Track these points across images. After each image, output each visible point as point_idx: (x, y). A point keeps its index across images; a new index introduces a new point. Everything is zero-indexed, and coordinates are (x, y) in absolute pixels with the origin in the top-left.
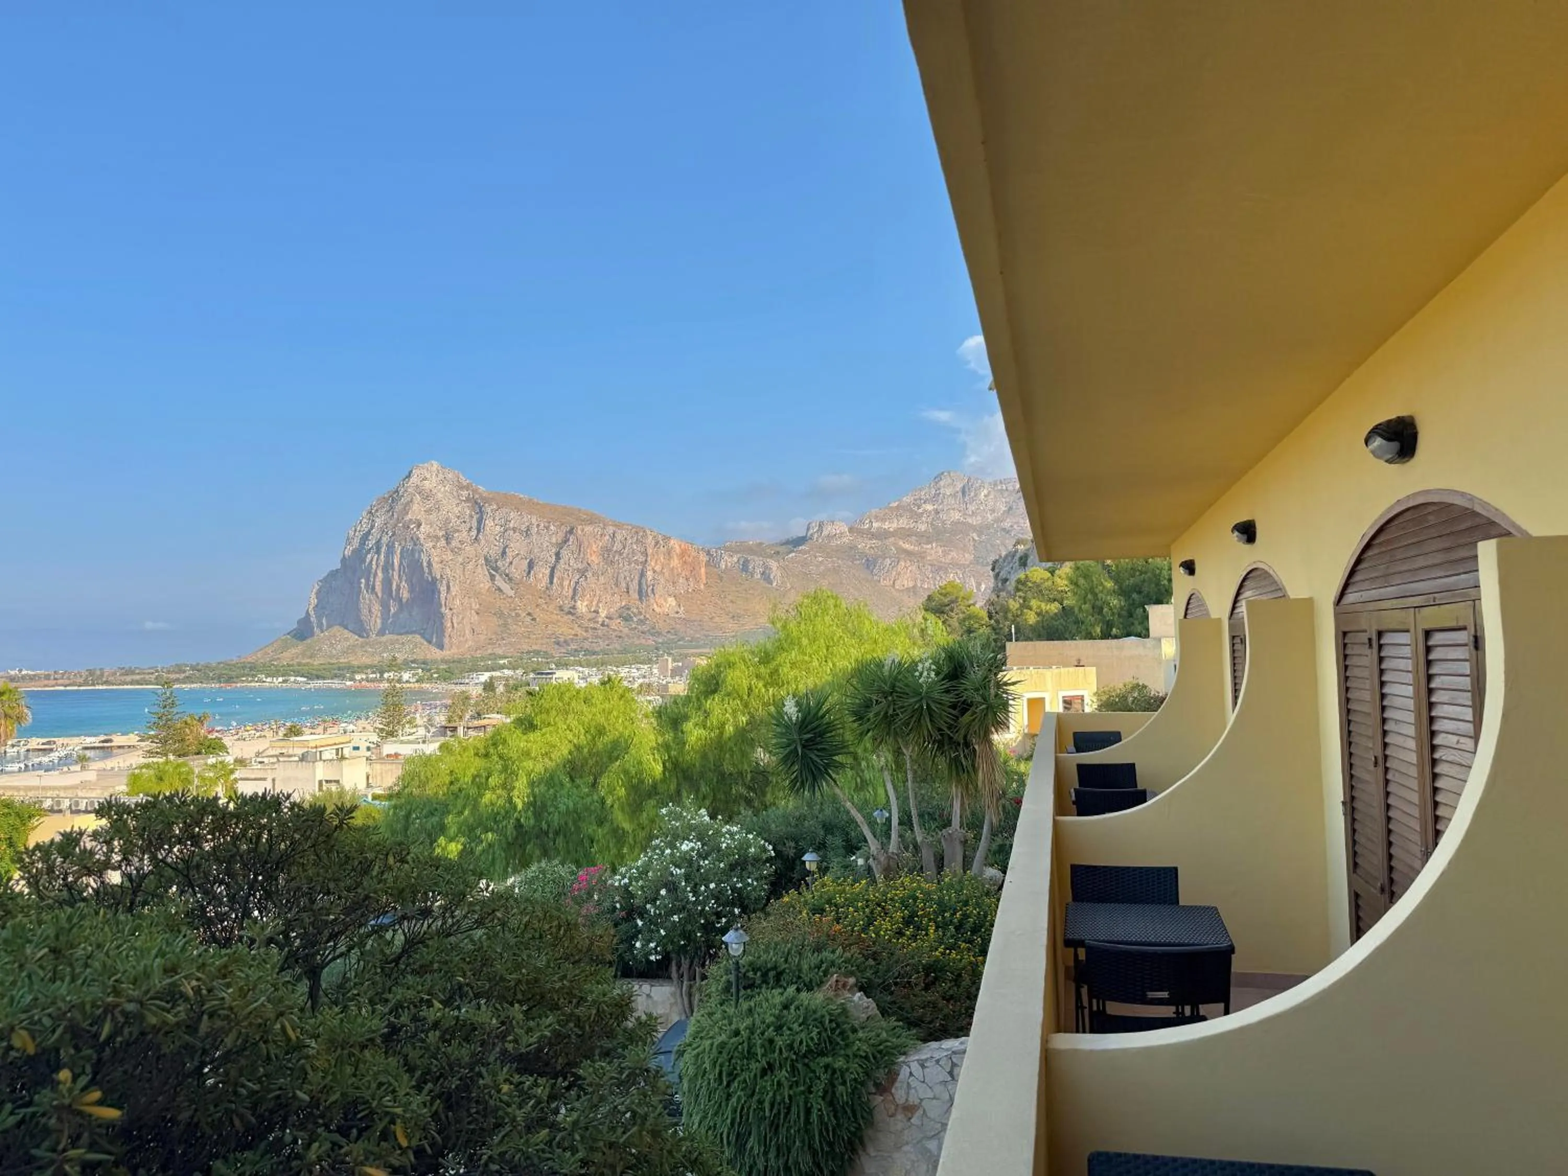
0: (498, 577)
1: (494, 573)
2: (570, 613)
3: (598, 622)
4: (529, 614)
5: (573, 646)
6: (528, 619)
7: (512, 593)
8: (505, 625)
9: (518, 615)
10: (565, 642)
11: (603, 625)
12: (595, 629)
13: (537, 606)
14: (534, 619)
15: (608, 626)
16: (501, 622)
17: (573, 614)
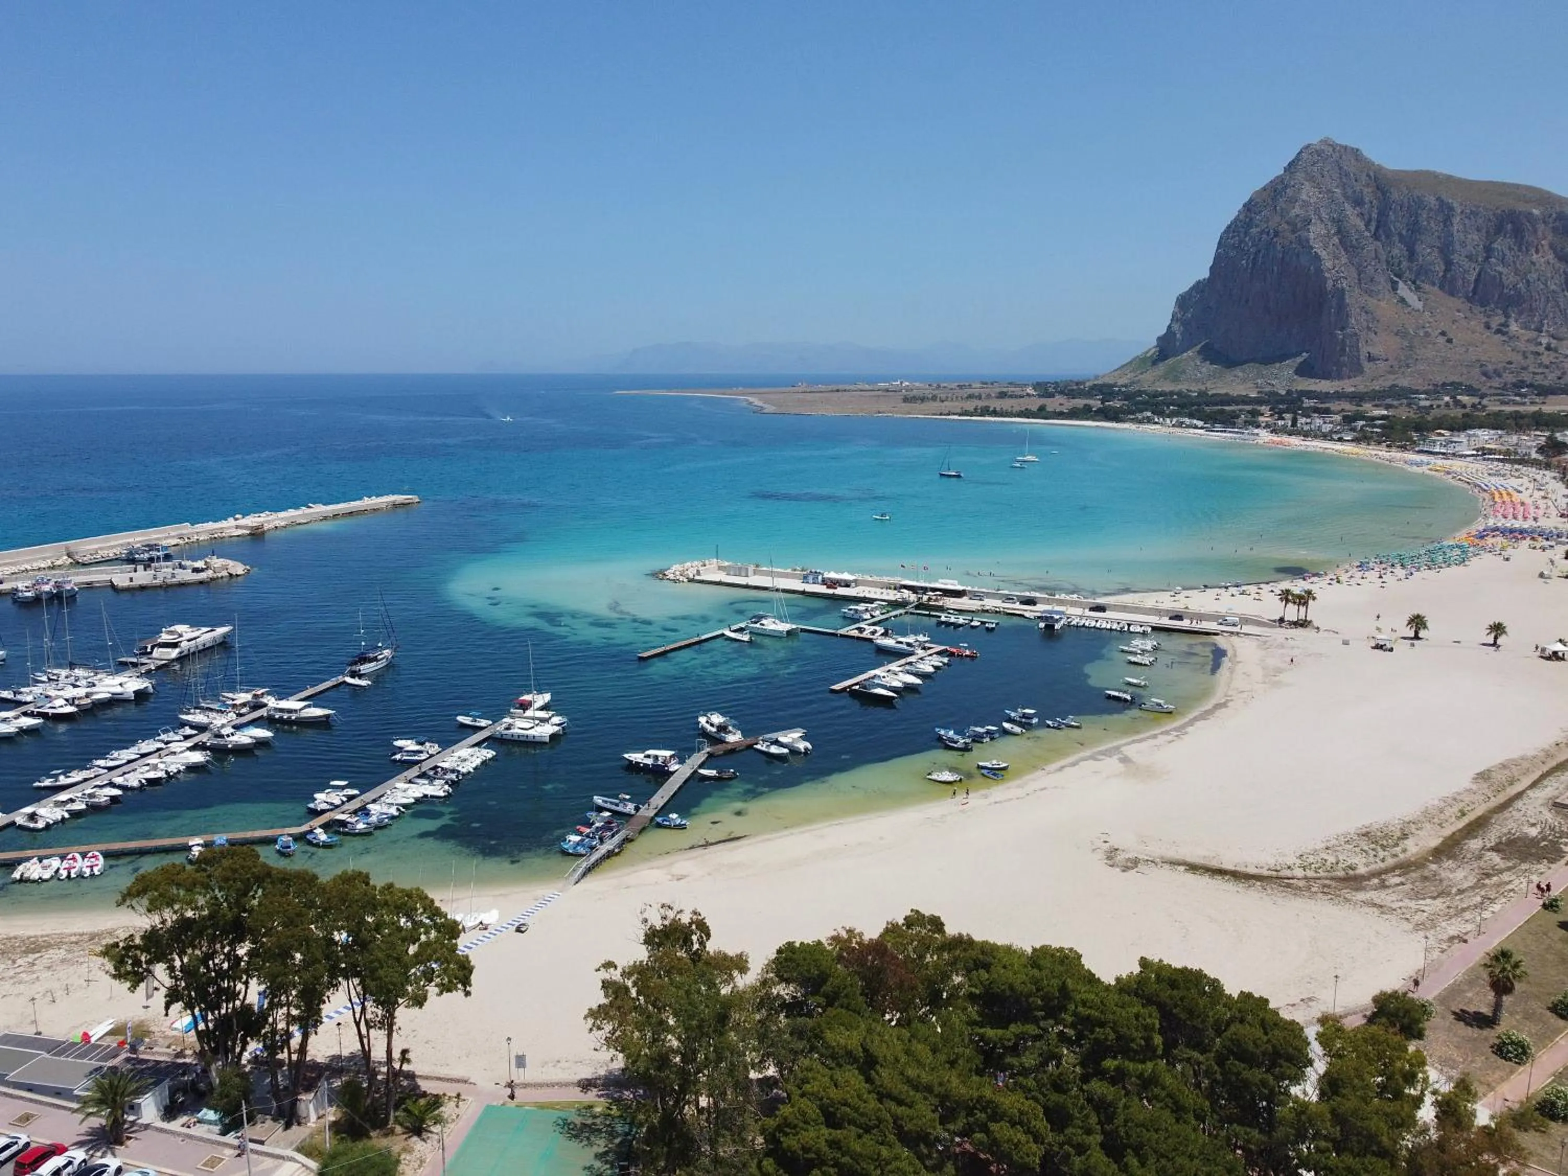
0: (1401, 285)
1: (1395, 279)
2: (1498, 331)
3: (1541, 344)
4: (1443, 334)
5: (1510, 378)
6: (1442, 340)
7: (1419, 305)
8: (1411, 347)
9: (1427, 334)
10: (1495, 371)
11: (1548, 348)
12: (1538, 354)
13: (1454, 322)
14: (1450, 341)
15: (1556, 350)
16: (1406, 343)
17: (1504, 334)
